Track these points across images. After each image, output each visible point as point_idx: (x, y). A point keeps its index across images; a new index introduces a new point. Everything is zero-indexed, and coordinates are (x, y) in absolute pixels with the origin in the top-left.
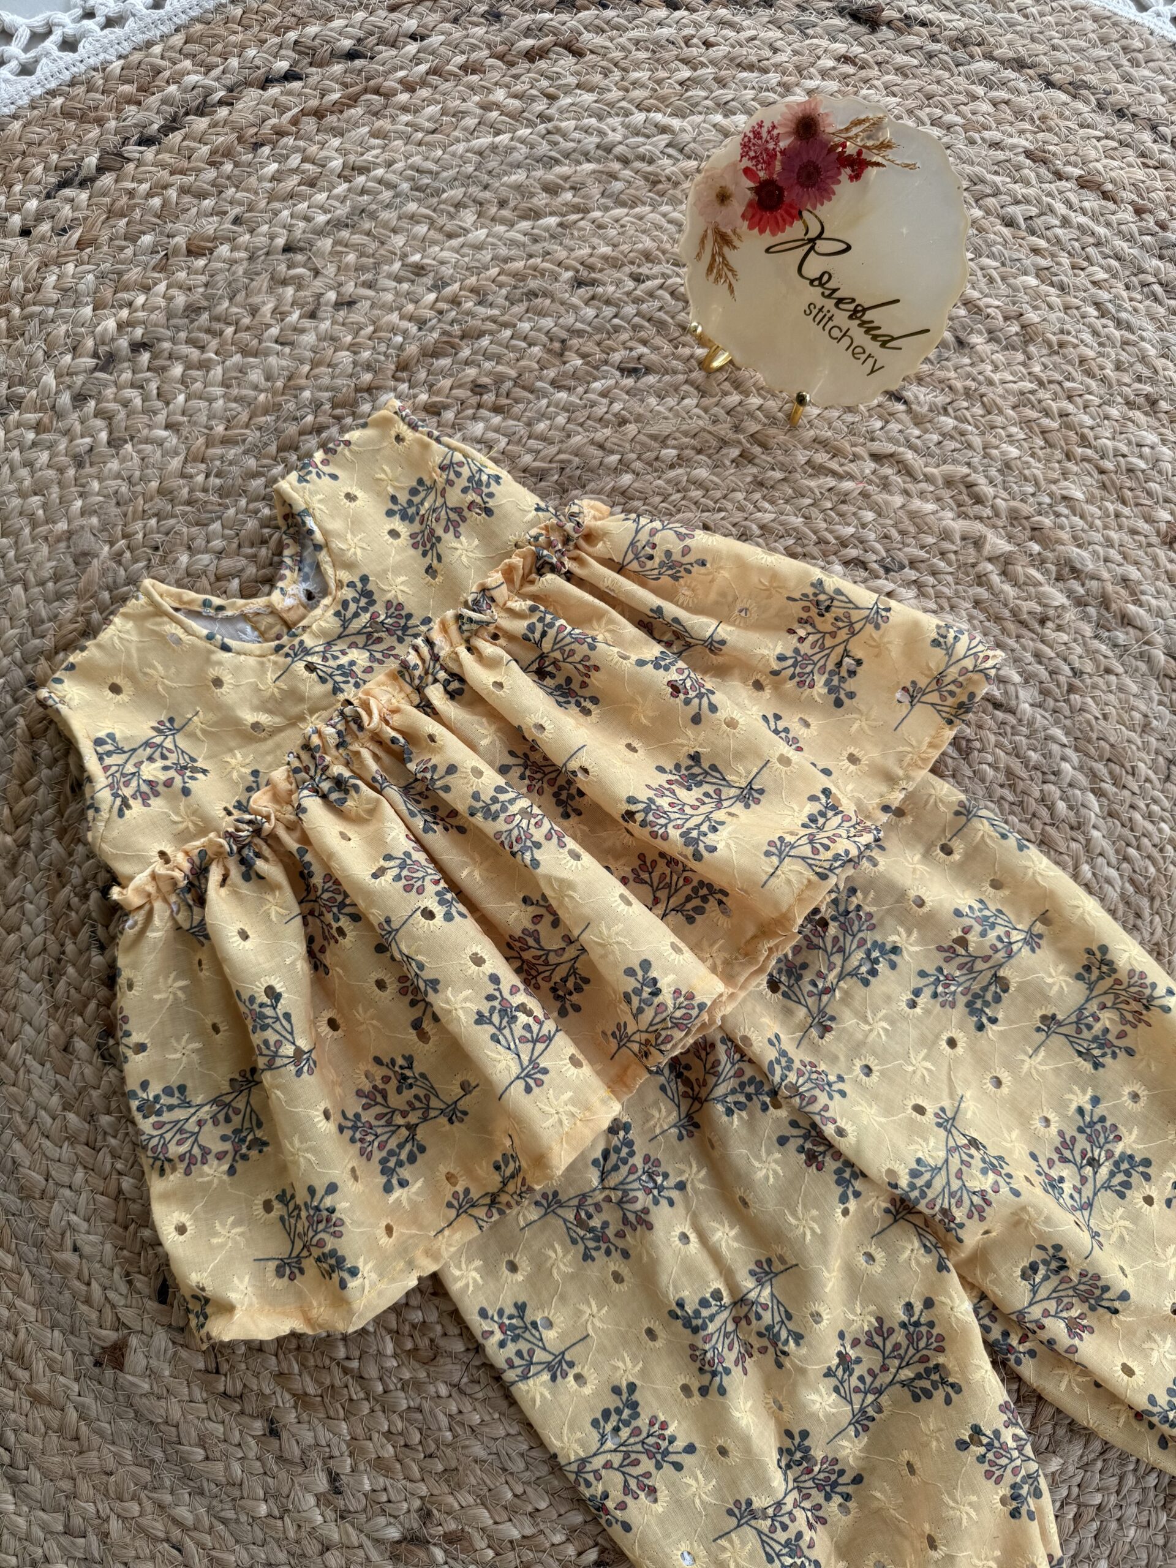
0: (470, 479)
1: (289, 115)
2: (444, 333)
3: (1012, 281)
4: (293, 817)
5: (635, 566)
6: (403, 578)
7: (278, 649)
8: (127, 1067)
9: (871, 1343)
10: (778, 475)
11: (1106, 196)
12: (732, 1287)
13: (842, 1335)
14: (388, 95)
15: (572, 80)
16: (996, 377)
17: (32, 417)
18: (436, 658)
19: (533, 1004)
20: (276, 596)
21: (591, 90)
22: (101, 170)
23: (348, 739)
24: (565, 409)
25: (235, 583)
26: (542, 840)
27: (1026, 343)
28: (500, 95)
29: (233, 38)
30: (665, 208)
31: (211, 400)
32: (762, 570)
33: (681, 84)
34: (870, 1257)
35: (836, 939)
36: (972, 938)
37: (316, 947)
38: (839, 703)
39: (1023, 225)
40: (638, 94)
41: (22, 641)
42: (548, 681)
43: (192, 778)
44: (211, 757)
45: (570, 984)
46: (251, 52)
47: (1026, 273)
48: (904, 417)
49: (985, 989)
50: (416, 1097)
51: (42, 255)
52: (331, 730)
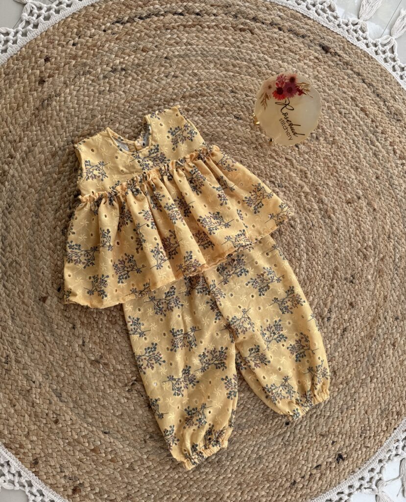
0: (190, 131)
1: (177, 24)
2: (196, 92)
3: (335, 127)
4: (125, 194)
5: (220, 165)
6: (167, 148)
7: (133, 155)
8: (69, 236)
9: (211, 353)
10: (262, 155)
11: (366, 114)
12: (186, 330)
13: (205, 349)
14: (203, 28)
15: (249, 40)
16: (322, 149)
17: (92, 78)
18: (168, 170)
19: (164, 252)
20: (136, 142)
21: (252, 44)
22: (128, 22)
23: (142, 181)
24: (218, 121)
25: (127, 135)
26: (178, 219)
27: (333, 144)
28: (230, 37)
30: (260, 80)
31: (136, 89)
32: (248, 176)
33: (275, 50)
34: (217, 334)
35: (235, 265)
36: (265, 275)
37: (120, 225)
38: (255, 213)
39: (343, 115)
40: (264, 49)
41: (73, 131)
42: (192, 184)
43: (104, 177)
44: (110, 174)
45: (173, 253)
46: (174, 4)
47: (339, 127)
48: (297, 152)
49: (264, 287)
50: (132, 265)
51: (107, 38)
52: (139, 178)
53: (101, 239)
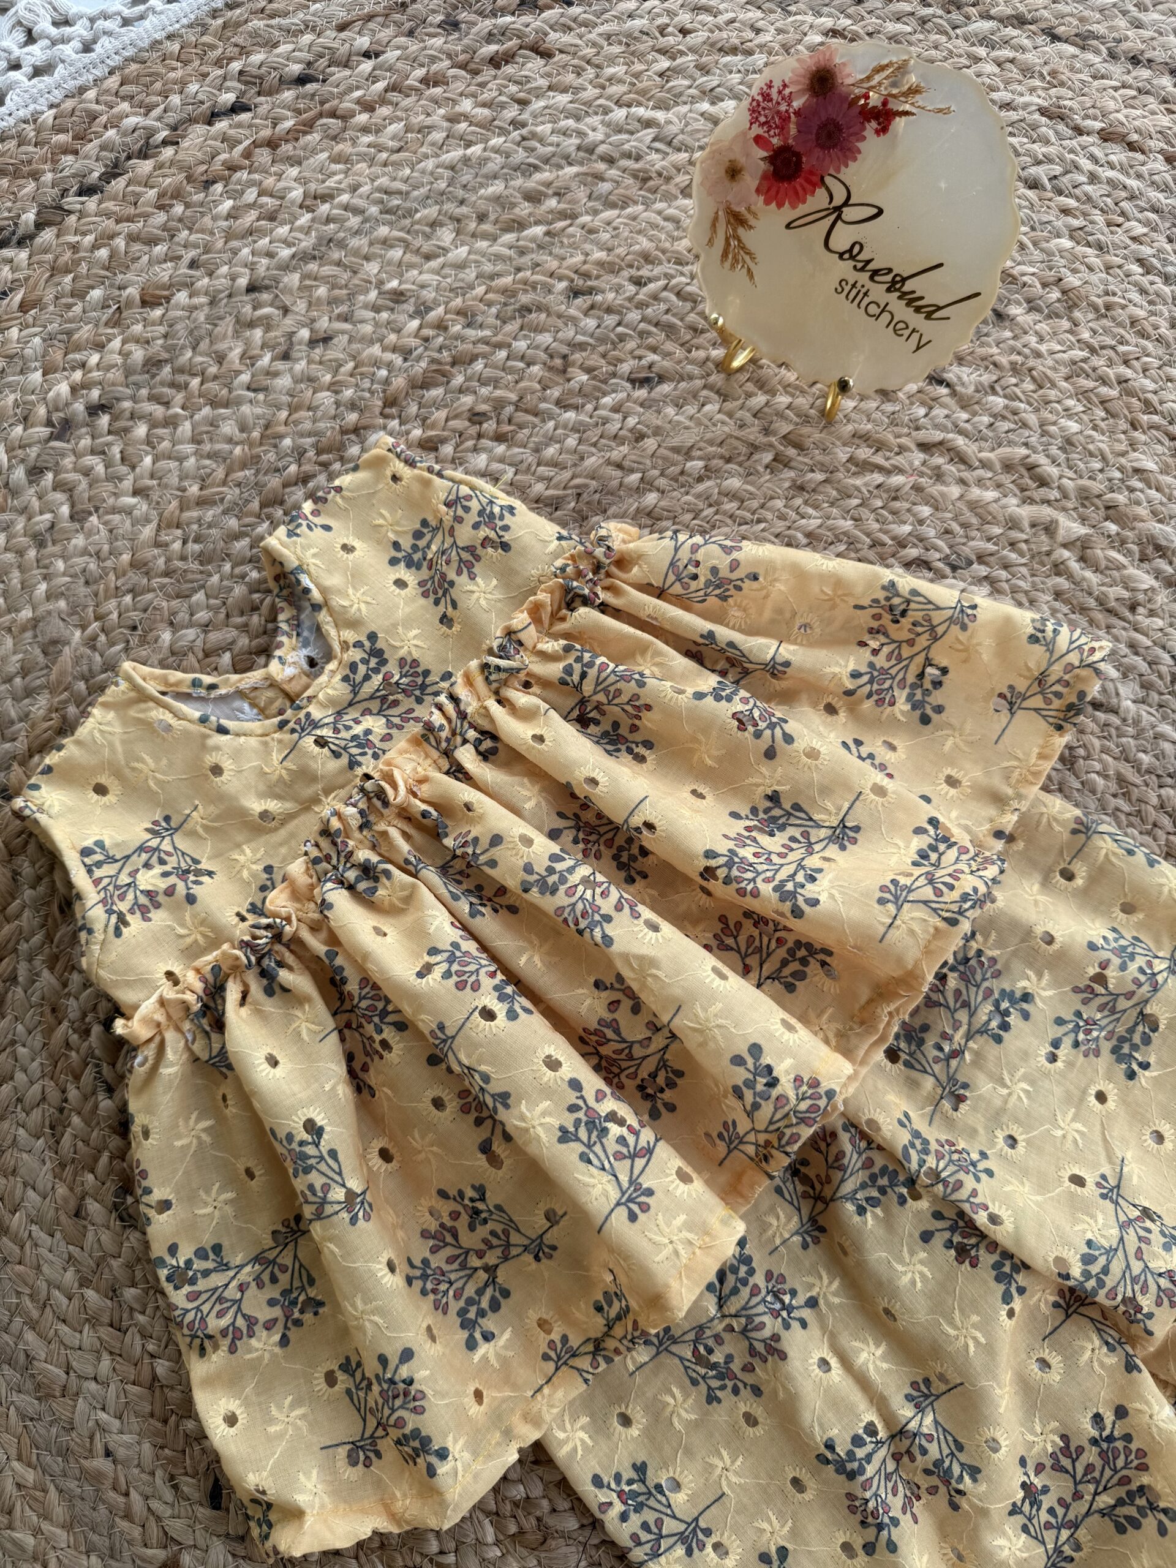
0: (481, 513)
1: (240, 148)
2: (433, 361)
3: (1044, 245)
4: (317, 916)
5: (677, 589)
6: (415, 632)
7: (282, 725)
8: (150, 1230)
9: (1058, 1467)
10: (819, 476)
11: (1132, 147)
12: (888, 1416)
13: (1023, 1462)
14: (345, 117)
15: (543, 83)
16: (1043, 348)
18: (463, 715)
19: (624, 1110)
20: (274, 667)
21: (565, 91)
22: (40, 226)
23: (372, 818)
24: (575, 430)
25: (227, 657)
26: (613, 913)
27: (1069, 309)
28: (466, 105)
29: (172, 75)
30: (659, 206)
31: (181, 459)
32: (823, 577)
33: (661, 75)
34: (1044, 1364)
35: (958, 993)
36: (1111, 973)
37: (357, 1065)
38: (925, 720)
39: (1049, 187)
40: (616, 90)
42: (592, 729)
43: (196, 882)
44: (216, 856)
45: (661, 1080)
46: (193, 88)
47: (1058, 236)
48: (948, 400)
49: (1131, 1030)
50: (493, 1233)
52: (351, 810)
53: (299, 1184)
